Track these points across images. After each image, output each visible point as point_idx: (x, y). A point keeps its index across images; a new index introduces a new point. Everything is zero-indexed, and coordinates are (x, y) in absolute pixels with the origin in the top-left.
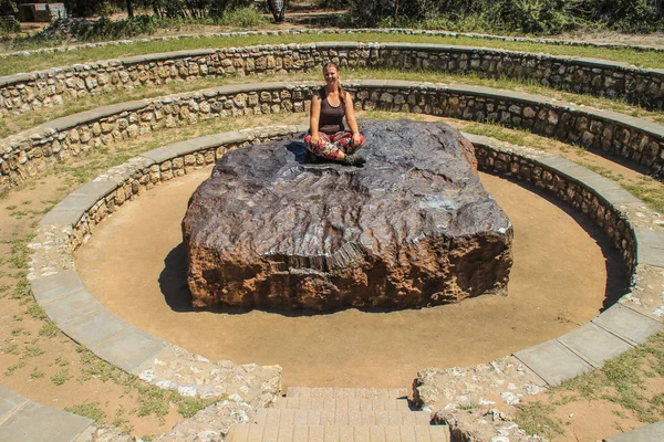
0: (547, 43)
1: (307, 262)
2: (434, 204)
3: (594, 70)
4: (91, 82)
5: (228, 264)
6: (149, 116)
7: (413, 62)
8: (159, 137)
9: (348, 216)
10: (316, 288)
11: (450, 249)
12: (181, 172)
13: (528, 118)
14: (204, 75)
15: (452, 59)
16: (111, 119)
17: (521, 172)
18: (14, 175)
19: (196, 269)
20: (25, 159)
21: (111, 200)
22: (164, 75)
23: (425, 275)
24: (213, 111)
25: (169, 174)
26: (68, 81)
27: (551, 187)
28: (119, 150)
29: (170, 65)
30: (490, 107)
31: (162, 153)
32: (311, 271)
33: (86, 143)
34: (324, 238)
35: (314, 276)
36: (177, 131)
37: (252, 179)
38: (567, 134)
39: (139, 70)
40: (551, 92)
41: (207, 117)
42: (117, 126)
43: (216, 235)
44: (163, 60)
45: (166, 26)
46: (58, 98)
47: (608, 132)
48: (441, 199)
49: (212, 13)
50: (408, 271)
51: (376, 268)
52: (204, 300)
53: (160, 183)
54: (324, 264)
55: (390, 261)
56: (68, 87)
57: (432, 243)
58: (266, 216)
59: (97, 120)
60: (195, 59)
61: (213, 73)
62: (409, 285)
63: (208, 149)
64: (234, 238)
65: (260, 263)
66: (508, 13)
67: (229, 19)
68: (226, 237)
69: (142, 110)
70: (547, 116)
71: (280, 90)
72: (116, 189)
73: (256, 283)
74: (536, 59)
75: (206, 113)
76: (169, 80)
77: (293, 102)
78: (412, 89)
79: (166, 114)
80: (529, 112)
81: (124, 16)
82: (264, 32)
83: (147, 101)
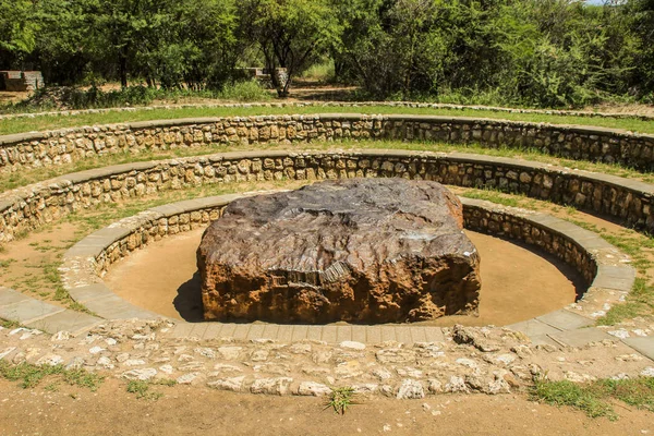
0: (553, 114)
1: (303, 277)
2: (413, 236)
3: (592, 137)
4: (99, 143)
5: (238, 276)
6: (156, 177)
7: (416, 133)
8: (166, 196)
9: (338, 243)
10: (311, 299)
11: (423, 268)
12: (187, 227)
13: (525, 183)
14: (208, 142)
15: (454, 129)
16: (120, 177)
17: (512, 231)
18: (33, 219)
19: (210, 283)
20: (43, 206)
21: (124, 245)
22: (169, 140)
23: (401, 291)
24: (218, 175)
25: (176, 229)
26: (78, 141)
27: (539, 242)
28: (128, 206)
29: (175, 131)
30: (488, 174)
31: (170, 209)
32: (306, 285)
33: (96, 197)
34: (318, 259)
35: (308, 289)
36: (183, 192)
37: (257, 218)
38: (562, 197)
39: (146, 135)
40: (550, 159)
41: (211, 181)
42: (126, 183)
43: (228, 255)
44: (169, 126)
45: (163, 98)
46: (68, 157)
47: (597, 192)
48: (420, 234)
49: (210, 87)
50: (387, 286)
51: (361, 283)
52: (214, 312)
53: (166, 236)
54: (317, 279)
55: (372, 277)
56: (78, 147)
57: (407, 264)
58: (271, 242)
59: (107, 177)
60: (200, 126)
61: (218, 141)
62: (388, 299)
63: (213, 208)
64: (243, 257)
65: (264, 276)
66: (527, 87)
67: (229, 92)
68: (237, 257)
69: (150, 171)
70: (542, 180)
71: (283, 157)
72: (129, 235)
73: (260, 294)
74: (536, 128)
75: (211, 177)
76: (173, 146)
77: (295, 169)
78: (412, 158)
79: (172, 175)
80: (525, 177)
81: (118, 87)
82: (267, 104)
83: (154, 163)
